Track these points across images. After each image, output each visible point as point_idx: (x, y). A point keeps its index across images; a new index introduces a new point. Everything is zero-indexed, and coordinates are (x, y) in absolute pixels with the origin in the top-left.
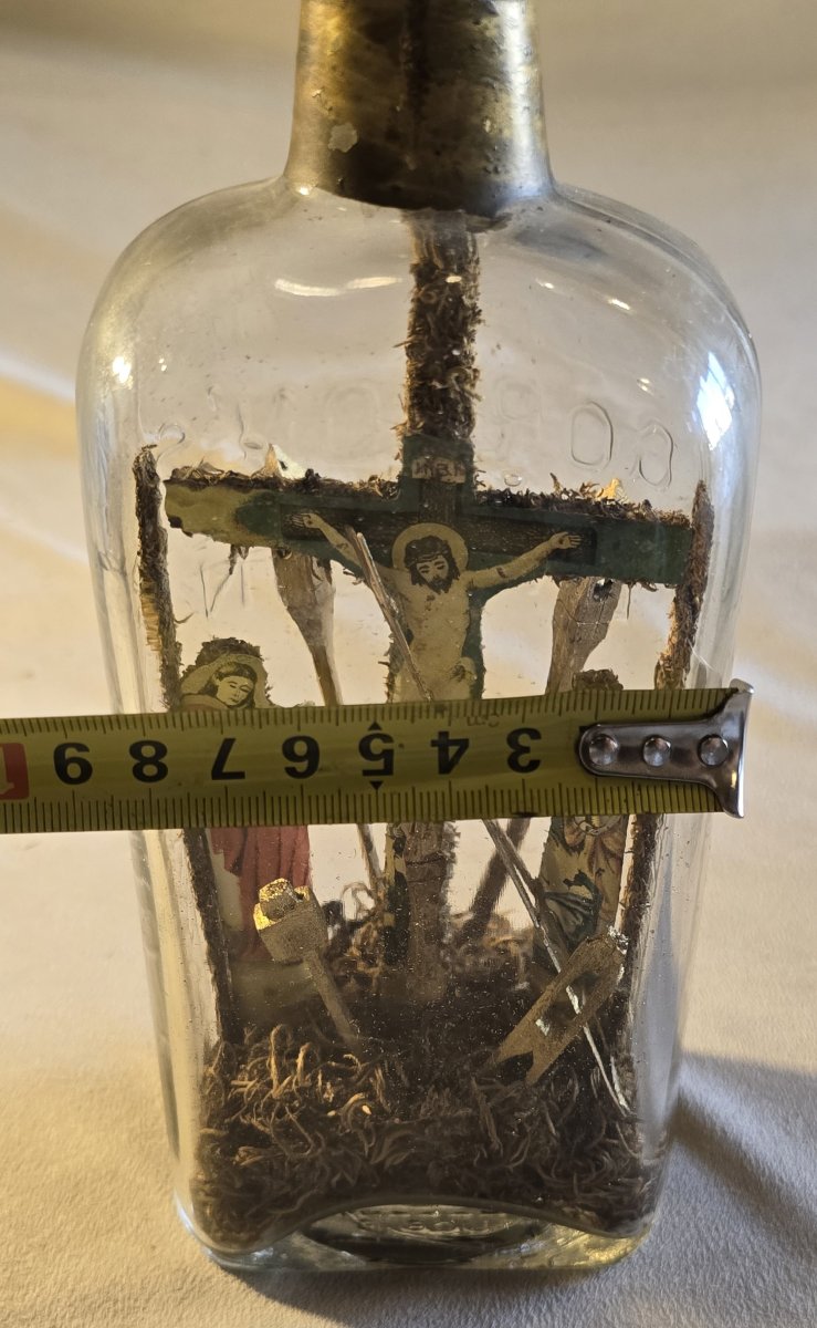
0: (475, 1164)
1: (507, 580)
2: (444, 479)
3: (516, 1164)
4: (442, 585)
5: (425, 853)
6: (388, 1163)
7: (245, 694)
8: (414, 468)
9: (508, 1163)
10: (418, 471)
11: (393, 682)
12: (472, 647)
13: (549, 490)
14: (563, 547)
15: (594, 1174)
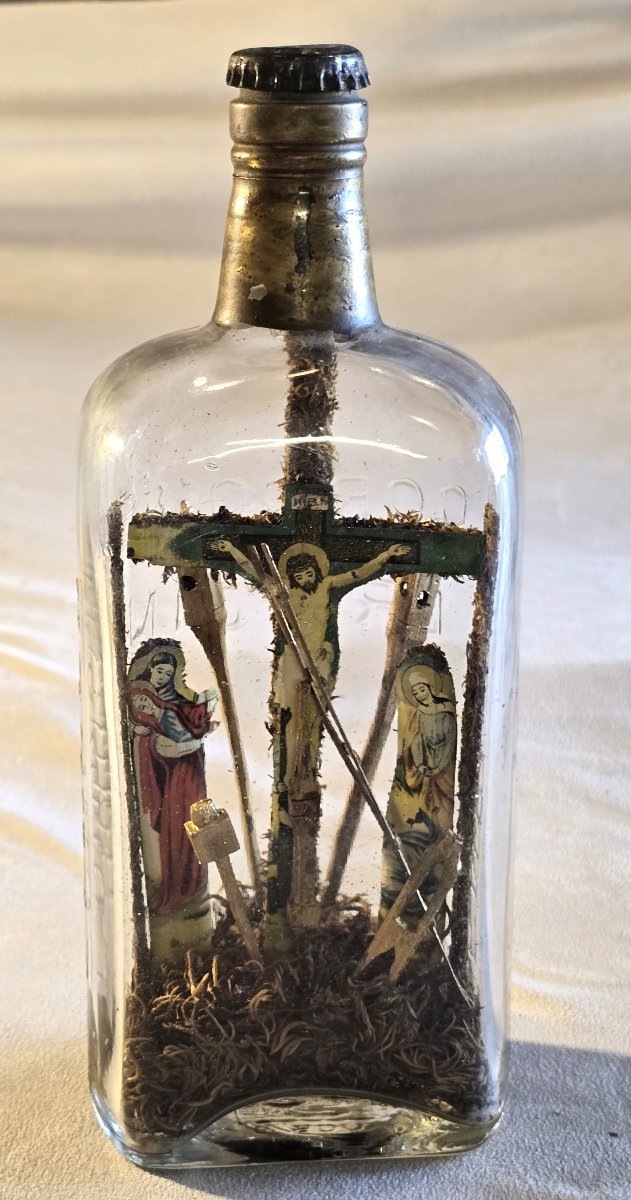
0: (354, 1050)
1: (358, 580)
2: (313, 508)
3: (386, 1048)
4: (310, 588)
5: (306, 791)
6: (284, 1054)
7: (169, 678)
8: (293, 502)
9: (379, 1048)
10: (296, 504)
11: (277, 664)
12: (331, 634)
13: (385, 516)
14: (398, 554)
15: (449, 1059)
